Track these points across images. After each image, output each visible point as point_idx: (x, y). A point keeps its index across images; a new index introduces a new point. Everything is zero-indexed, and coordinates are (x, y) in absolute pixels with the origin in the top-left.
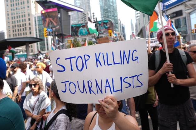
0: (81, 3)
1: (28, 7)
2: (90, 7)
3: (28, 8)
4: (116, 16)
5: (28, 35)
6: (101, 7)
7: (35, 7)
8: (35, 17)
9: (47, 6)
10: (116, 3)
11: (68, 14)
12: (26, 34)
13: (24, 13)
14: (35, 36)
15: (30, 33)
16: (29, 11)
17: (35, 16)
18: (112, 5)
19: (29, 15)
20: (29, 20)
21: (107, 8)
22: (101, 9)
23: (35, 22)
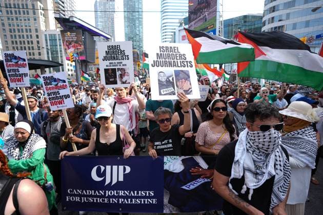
0: (104, 26)
1: (35, 20)
2: (114, 32)
3: (35, 22)
4: (142, 47)
5: (37, 57)
6: (126, 34)
7: (45, 22)
8: (46, 35)
9: (69, 26)
10: (142, 32)
11: (93, 38)
12: (34, 54)
13: (30, 26)
14: (46, 59)
15: (40, 54)
16: (36, 25)
17: (45, 33)
18: (138, 33)
19: (37, 30)
20: (37, 36)
21: (132, 36)
22: (126, 37)
23: (46, 40)
